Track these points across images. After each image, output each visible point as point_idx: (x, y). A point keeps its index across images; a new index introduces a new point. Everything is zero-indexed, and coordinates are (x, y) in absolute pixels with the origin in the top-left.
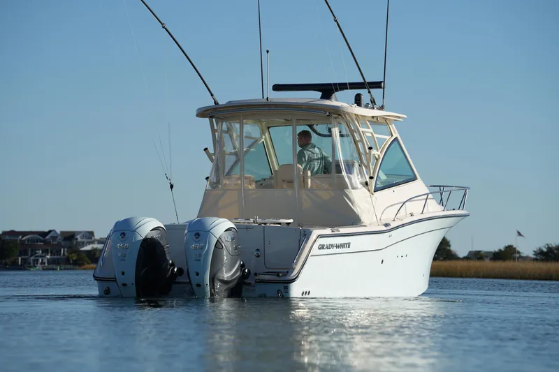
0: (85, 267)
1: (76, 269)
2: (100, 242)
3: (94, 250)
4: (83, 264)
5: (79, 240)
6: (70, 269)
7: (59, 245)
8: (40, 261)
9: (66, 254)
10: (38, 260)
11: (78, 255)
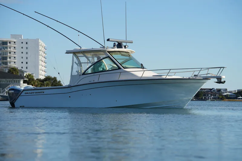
0: (224, 100)
1: (222, 101)
2: (229, 92)
3: (227, 95)
4: (223, 99)
5: (222, 91)
6: (220, 101)
7: (216, 93)
8: (210, 98)
9: (218, 96)
10: (209, 98)
11: (222, 96)
